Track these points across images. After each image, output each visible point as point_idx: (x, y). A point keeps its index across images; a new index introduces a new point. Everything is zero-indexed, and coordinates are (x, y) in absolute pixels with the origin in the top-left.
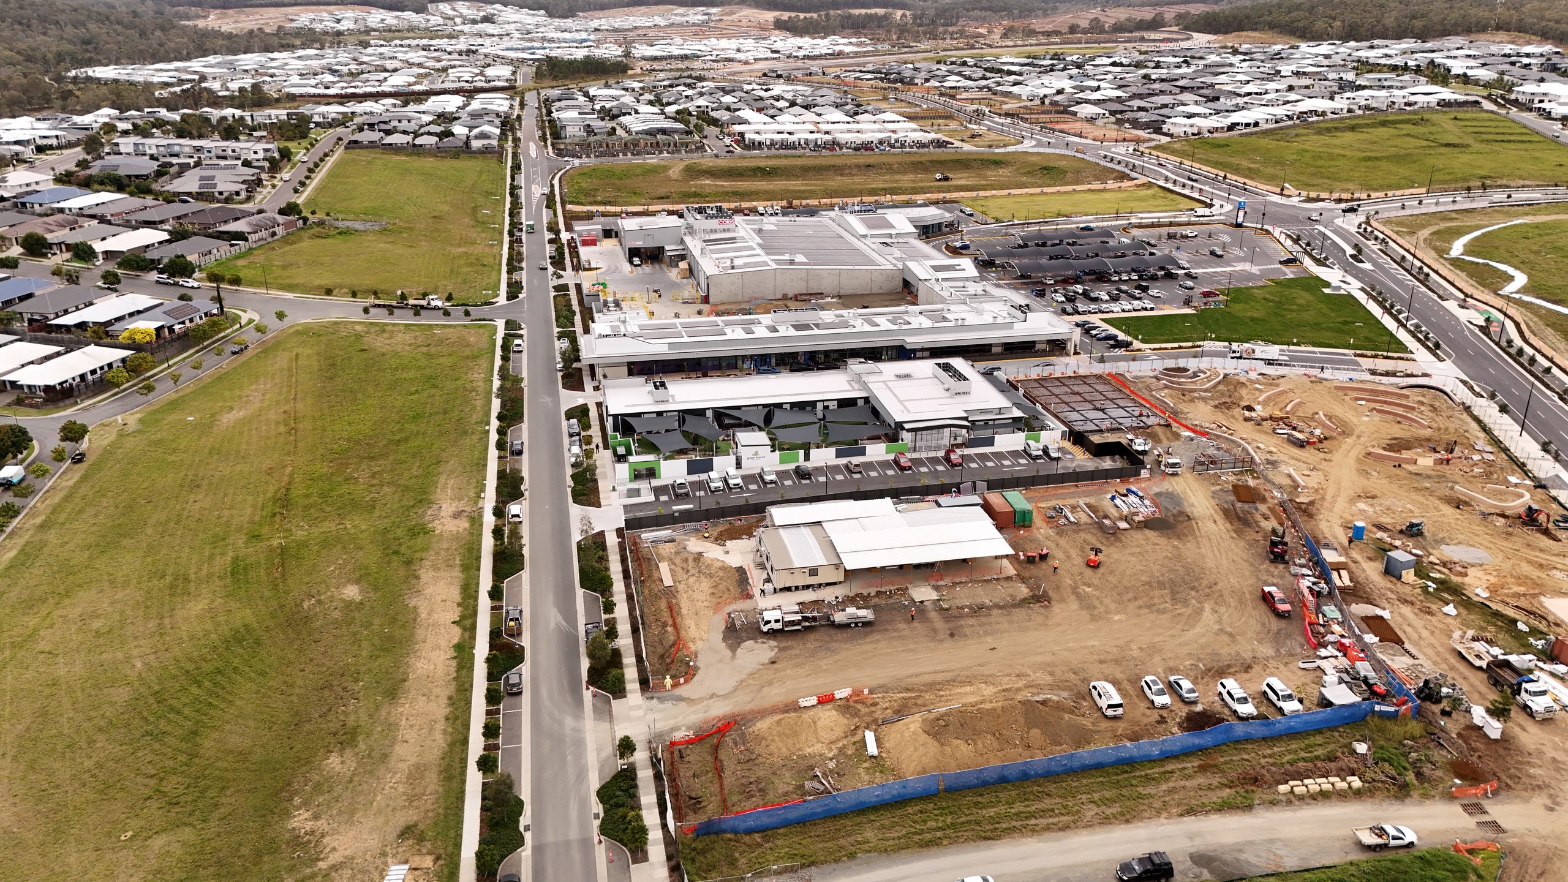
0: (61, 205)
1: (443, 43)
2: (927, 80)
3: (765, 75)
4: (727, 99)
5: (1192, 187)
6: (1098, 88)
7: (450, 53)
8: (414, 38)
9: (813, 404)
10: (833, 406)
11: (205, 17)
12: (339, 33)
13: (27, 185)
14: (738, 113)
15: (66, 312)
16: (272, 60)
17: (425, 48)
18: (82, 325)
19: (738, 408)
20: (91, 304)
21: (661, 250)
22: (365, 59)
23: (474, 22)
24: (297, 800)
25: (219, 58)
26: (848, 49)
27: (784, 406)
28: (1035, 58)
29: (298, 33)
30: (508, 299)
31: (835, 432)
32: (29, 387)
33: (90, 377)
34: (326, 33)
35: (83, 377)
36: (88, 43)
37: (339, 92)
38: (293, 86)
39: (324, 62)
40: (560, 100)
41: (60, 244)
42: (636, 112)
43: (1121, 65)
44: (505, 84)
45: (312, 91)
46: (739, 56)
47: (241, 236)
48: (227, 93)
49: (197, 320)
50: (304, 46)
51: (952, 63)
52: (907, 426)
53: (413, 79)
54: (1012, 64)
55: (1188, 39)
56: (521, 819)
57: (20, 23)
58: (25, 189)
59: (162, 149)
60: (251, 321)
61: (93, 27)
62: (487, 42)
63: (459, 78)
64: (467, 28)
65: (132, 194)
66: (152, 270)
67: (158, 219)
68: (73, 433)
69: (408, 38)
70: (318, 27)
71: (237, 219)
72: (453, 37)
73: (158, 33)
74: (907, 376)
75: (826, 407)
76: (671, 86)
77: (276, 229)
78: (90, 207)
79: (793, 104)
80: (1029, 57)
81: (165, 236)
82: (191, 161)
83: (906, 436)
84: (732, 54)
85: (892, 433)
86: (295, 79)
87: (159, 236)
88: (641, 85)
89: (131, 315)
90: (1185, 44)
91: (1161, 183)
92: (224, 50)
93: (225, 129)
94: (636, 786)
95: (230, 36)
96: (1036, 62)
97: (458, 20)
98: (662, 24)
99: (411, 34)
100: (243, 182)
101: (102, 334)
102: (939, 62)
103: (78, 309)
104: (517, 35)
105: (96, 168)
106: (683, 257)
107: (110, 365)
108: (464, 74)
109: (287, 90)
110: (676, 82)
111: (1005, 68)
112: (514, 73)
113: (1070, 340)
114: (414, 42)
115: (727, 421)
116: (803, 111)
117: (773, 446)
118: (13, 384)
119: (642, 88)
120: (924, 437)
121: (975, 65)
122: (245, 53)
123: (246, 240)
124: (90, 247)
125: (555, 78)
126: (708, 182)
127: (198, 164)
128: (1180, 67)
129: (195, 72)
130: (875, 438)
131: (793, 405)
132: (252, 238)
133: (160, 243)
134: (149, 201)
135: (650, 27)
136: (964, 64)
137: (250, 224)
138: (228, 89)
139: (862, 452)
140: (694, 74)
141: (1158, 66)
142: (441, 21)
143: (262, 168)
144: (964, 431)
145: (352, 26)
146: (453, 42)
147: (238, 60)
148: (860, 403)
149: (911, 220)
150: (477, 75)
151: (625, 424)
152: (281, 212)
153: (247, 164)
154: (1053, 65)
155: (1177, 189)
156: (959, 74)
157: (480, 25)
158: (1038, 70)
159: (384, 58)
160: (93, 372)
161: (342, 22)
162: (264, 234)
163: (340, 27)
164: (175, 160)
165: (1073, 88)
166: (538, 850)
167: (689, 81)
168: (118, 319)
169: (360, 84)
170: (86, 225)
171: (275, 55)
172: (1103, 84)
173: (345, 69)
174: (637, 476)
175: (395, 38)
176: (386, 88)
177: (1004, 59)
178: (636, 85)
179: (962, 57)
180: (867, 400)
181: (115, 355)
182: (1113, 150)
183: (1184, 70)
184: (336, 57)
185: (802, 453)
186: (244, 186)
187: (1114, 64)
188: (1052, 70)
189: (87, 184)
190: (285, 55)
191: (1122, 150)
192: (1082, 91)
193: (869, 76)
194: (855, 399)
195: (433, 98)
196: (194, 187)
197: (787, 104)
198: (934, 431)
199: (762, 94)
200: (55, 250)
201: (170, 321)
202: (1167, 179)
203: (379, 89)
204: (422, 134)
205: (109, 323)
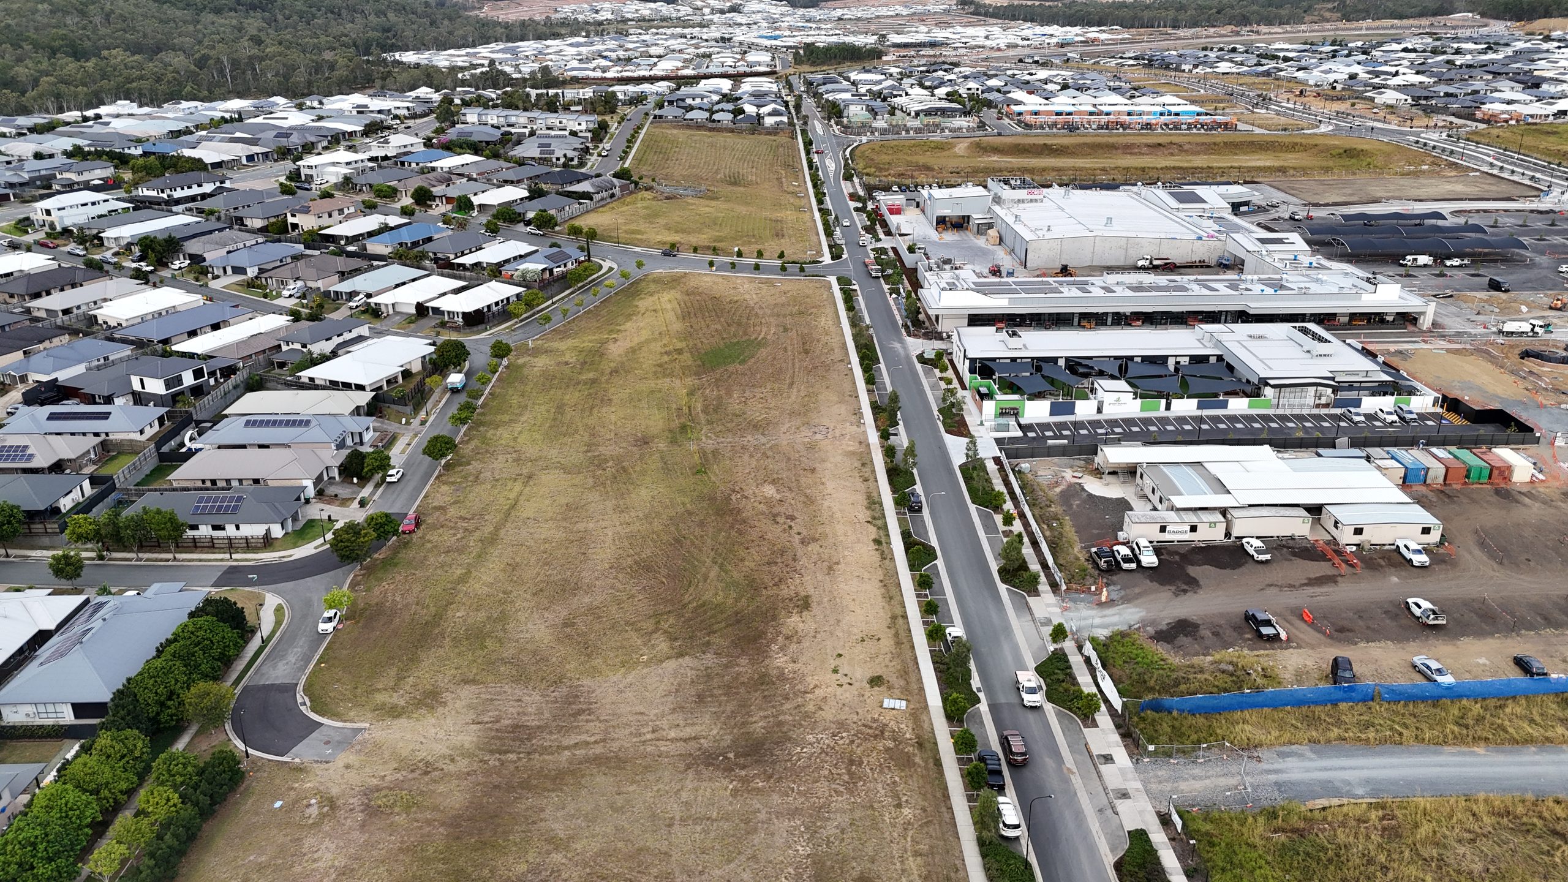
0: (434, 164)
1: (696, 31)
2: (1196, 66)
3: (1021, 61)
4: (993, 83)
5: (1523, 174)
6: (1397, 74)
7: (707, 41)
8: (669, 27)
9: (1165, 359)
10: (1184, 361)
11: (480, 8)
12: (600, 23)
13: (405, 146)
14: (1009, 95)
15: (463, 254)
16: (548, 47)
17: (684, 36)
18: (477, 265)
19: (1090, 358)
20: (481, 249)
21: (966, 219)
22: (631, 46)
23: (722, 12)
24: (774, 647)
25: (501, 46)
26: (1104, 36)
27: (1136, 359)
28: (1312, 44)
29: (564, 23)
30: (833, 258)
31: (1195, 384)
32: (449, 312)
33: (494, 309)
34: (587, 23)
35: (489, 307)
36: (388, 30)
37: (616, 75)
38: (574, 69)
39: (594, 48)
40: (825, 84)
41: (441, 197)
42: (907, 94)
43: (1414, 50)
44: (768, 69)
45: (592, 74)
46: (988, 43)
47: (587, 196)
48: (518, 76)
49: (569, 266)
50: (573, 34)
51: (1221, 49)
52: (1272, 382)
53: (680, 64)
54: (1287, 50)
55: (1486, 26)
56: (972, 681)
57: (332, 12)
58: (403, 150)
59: (501, 119)
60: (611, 269)
61: (391, 15)
62: (737, 31)
63: (723, 64)
64: (716, 18)
65: (488, 157)
66: (519, 222)
67: (515, 179)
68: (500, 350)
69: (663, 27)
70: (581, 17)
71: (579, 181)
72: (704, 27)
73: (446, 22)
74: (1261, 337)
75: (1178, 363)
76: (928, 71)
77: (614, 191)
78: (457, 167)
79: (1065, 87)
80: (1305, 43)
81: (526, 194)
82: (527, 131)
83: (1268, 392)
84: (981, 41)
85: (1253, 389)
86: (575, 64)
87: (520, 192)
88: (899, 70)
89: (515, 258)
90: (1484, 31)
91: (1486, 169)
92: (504, 39)
93: (547, 104)
94: (1070, 667)
95: (507, 26)
96: (1315, 48)
97: (707, 11)
98: (904, 13)
99: (665, 24)
100: (575, 149)
101: (496, 271)
102: (1205, 49)
103: (471, 252)
104: (764, 24)
105: (452, 134)
106: (990, 226)
107: (508, 299)
108: (725, 60)
109: (569, 73)
110: (933, 68)
111: (1281, 54)
112: (773, 59)
113: (1423, 313)
114: (669, 31)
115: (1081, 370)
116: (1077, 93)
117: (1135, 394)
118: (436, 310)
119: (901, 73)
120: (1287, 394)
121: (1246, 52)
122: (522, 40)
123: (591, 199)
124: (469, 200)
125: (813, 64)
126: (995, 158)
127: (532, 133)
128: (1486, 53)
129: (485, 58)
130: (1234, 394)
131: (1145, 359)
132: (597, 197)
133: (521, 199)
134: (502, 163)
135: (892, 16)
136: (1234, 50)
137: (593, 185)
138: (520, 72)
139: (1224, 405)
140: (949, 60)
141: (1458, 52)
142: (690, 11)
143: (586, 138)
144: (1330, 391)
145: (610, 17)
146: (705, 30)
147: (518, 47)
148: (1213, 360)
149: (1223, 197)
150: (739, 60)
151: (984, 368)
152: (615, 176)
153: (574, 134)
154: (1336, 51)
155: (1506, 175)
156: (1231, 60)
157: (728, 15)
158: (1319, 56)
159: (647, 46)
160: (497, 304)
161: (601, 13)
162: (604, 194)
163: (599, 17)
164: (513, 130)
165: (1368, 72)
166: (993, 708)
167: (946, 66)
168: (507, 261)
169: (633, 68)
170: (458, 182)
171: (549, 42)
172: (1401, 70)
173: (613, 55)
174: (1003, 413)
175: (651, 27)
176: (657, 72)
177: (1277, 46)
178: (894, 70)
179: (1230, 43)
180: (1220, 358)
181: (512, 291)
182: (1423, 135)
183: (1491, 56)
184: (603, 44)
185: (1163, 402)
186: (577, 153)
187: (1405, 50)
188: (1334, 56)
189: (450, 148)
190: (557, 42)
191: (1435, 136)
192: (1377, 76)
193: (1131, 62)
194: (1207, 357)
195: (704, 81)
196: (536, 153)
197: (1059, 87)
198: (1298, 389)
199: (1028, 77)
200: (438, 201)
201: (551, 265)
202: (1492, 165)
203: (652, 73)
204: (717, 112)
205: (500, 265)
